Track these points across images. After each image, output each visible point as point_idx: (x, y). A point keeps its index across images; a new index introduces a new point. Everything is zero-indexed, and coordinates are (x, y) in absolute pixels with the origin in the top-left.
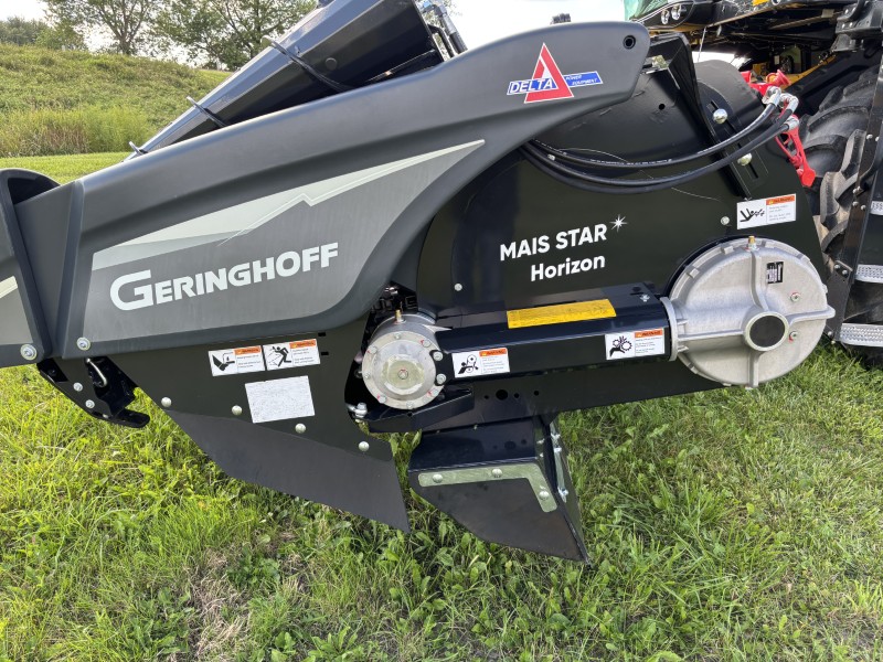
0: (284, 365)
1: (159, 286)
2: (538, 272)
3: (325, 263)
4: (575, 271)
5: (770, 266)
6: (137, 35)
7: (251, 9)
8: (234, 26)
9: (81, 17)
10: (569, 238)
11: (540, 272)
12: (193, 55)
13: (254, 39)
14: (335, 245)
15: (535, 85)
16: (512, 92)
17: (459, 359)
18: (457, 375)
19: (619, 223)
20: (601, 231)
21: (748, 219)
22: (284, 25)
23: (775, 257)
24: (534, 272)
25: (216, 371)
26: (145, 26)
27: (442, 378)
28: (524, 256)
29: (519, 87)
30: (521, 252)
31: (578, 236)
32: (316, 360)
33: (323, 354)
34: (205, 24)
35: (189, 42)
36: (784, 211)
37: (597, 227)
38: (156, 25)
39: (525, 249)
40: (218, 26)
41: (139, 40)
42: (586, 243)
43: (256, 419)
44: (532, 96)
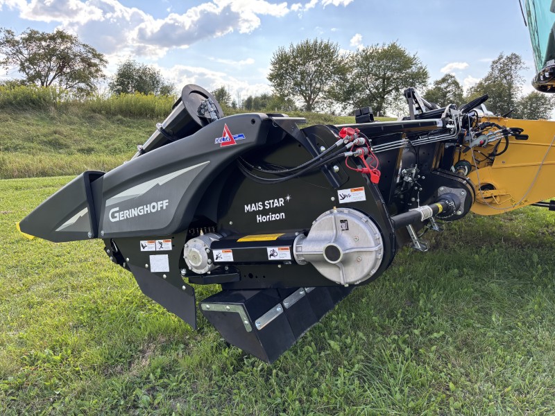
0: (161, 249)
1: (121, 213)
2: (260, 219)
3: (164, 208)
4: (273, 219)
5: (342, 221)
6: (316, 99)
7: (381, 80)
8: (369, 90)
9: (289, 92)
10: (269, 204)
11: (260, 218)
12: (344, 108)
13: (381, 96)
14: (167, 201)
15: (224, 140)
16: (216, 143)
17: (215, 252)
18: (215, 261)
19: (288, 198)
20: (281, 202)
21: (343, 199)
22: (400, 87)
23: (344, 217)
24: (258, 219)
25: (142, 250)
26: (321, 95)
27: (210, 261)
28: (254, 211)
29: (218, 141)
30: (253, 209)
31: (273, 203)
32: (171, 248)
33: (173, 246)
34: (353, 90)
35: (344, 100)
36: (360, 195)
37: (280, 199)
38: (327, 94)
39: (254, 208)
40: (360, 91)
41: (317, 102)
42: (276, 206)
43: (152, 271)
44: (223, 144)
